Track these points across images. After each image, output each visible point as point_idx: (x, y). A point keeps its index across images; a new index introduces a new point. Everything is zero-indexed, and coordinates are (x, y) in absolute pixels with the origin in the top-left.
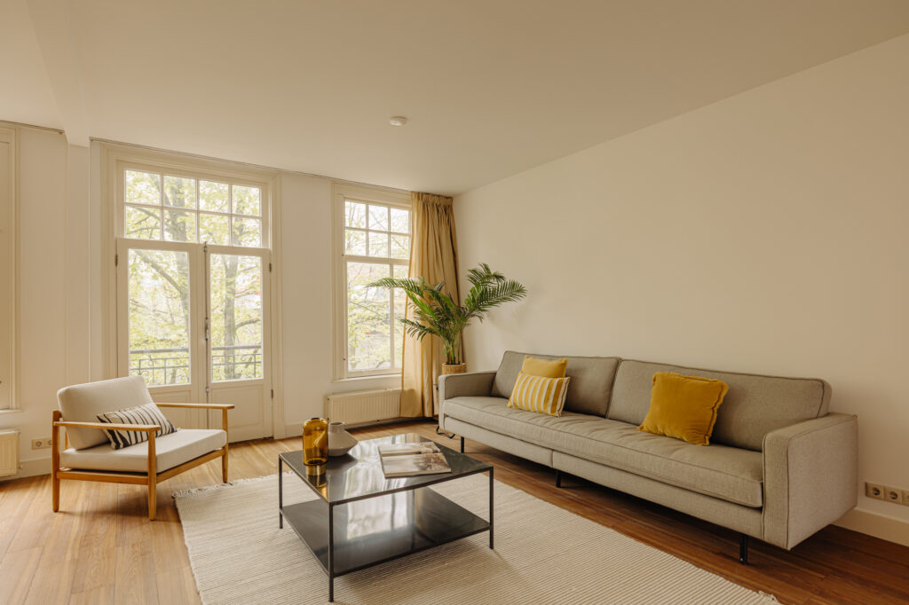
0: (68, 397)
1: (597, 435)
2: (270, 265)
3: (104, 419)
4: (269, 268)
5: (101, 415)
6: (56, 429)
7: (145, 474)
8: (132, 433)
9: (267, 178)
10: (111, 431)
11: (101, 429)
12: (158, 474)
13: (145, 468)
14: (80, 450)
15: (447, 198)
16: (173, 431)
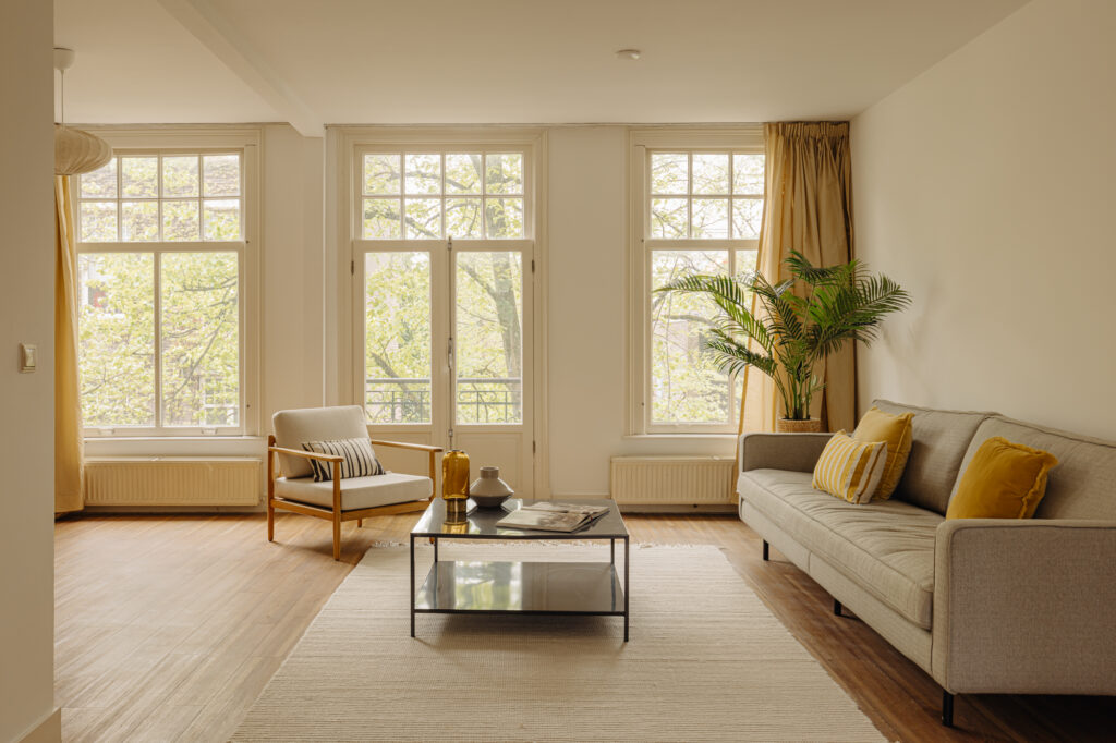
0: (281, 420)
1: (848, 531)
2: (533, 262)
3: (308, 448)
4: (531, 266)
5: (306, 443)
6: (271, 454)
7: (330, 509)
8: (332, 464)
9: (531, 140)
10: (313, 461)
11: (305, 458)
12: (343, 511)
13: (330, 501)
14: (289, 479)
15: (837, 124)
16: (380, 473)
